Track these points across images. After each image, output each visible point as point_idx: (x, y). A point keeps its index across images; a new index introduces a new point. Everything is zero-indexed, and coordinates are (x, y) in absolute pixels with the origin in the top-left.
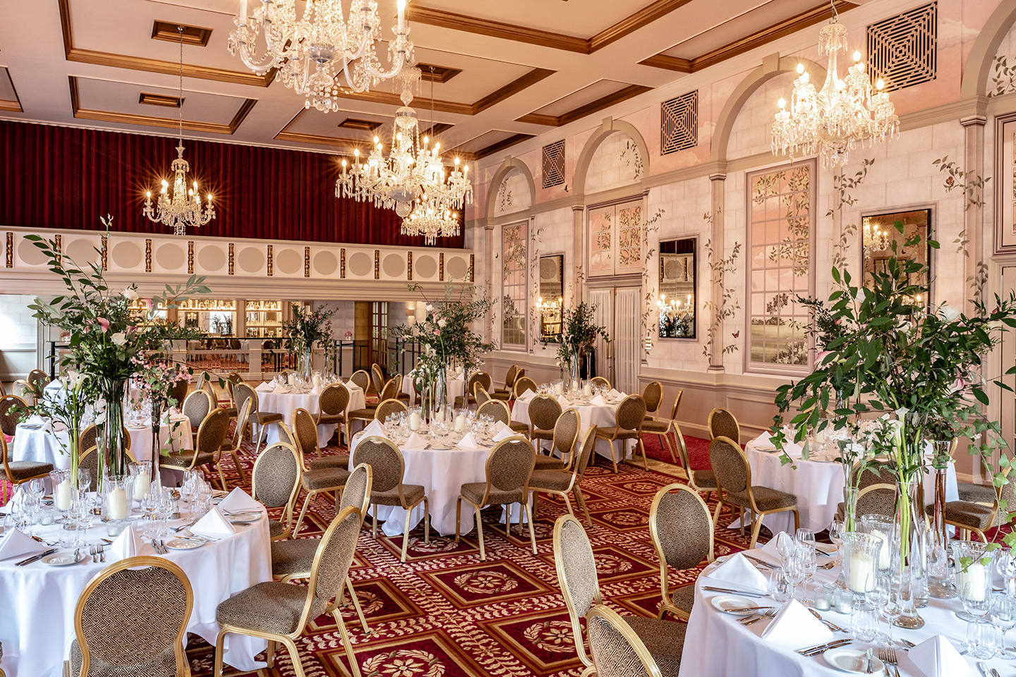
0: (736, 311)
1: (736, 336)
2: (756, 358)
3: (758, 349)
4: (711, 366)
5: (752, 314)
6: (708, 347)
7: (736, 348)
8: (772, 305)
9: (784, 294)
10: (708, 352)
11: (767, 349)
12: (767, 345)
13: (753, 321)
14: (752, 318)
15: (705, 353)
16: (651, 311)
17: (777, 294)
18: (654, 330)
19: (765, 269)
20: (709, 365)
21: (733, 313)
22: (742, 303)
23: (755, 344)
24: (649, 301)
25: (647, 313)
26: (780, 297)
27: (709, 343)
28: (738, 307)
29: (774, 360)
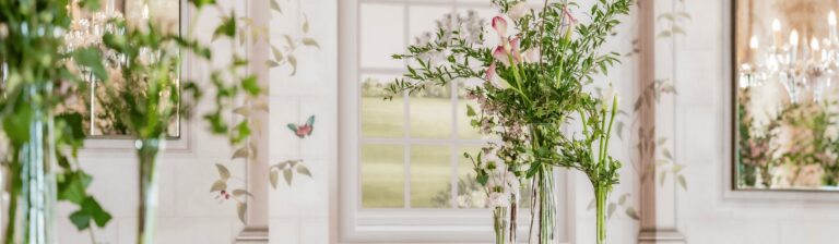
0: (301, 53)
1: (303, 131)
2: (374, 196)
3: (385, 172)
4: (248, 230)
5: (365, 63)
7: (306, 171)
9: (471, 14)
10: (232, 185)
11: (416, 169)
12: (415, 158)
13: (366, 86)
14: (364, 78)
17: (447, 10)
20: (239, 225)
21: (292, 61)
22: (325, 27)
23: (371, 154)
26: (459, 20)
28: (309, 42)
29: (441, 200)
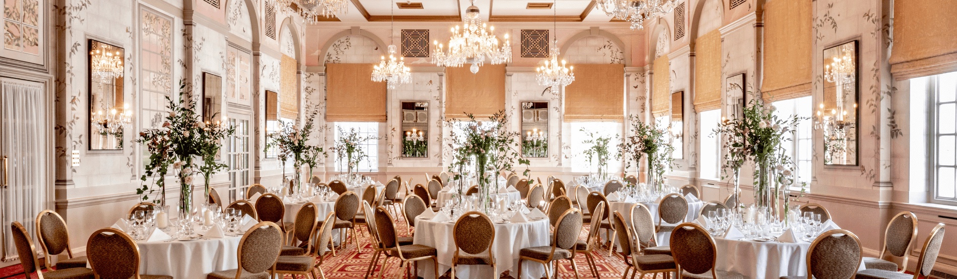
6: (131, 157)
8: (154, 121)
15: (128, 164)
16: (78, 118)
18: (80, 142)
19: (151, 91)
20: (132, 175)
24: (74, 106)
25: (73, 121)
27: (131, 154)
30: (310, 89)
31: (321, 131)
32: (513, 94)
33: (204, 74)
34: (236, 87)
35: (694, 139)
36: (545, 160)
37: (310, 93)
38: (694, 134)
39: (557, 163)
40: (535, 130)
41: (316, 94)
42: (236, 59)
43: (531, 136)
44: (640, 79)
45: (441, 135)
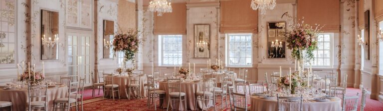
30: (145, 19)
31: (150, 43)
32: (262, 18)
33: (42, 11)
34: (78, 18)
35: (375, 45)
36: (283, 60)
37: (145, 21)
38: (376, 42)
39: (292, 62)
40: (277, 41)
41: (148, 22)
42: (78, 2)
43: (274, 44)
44: (352, 4)
45: (217, 44)
